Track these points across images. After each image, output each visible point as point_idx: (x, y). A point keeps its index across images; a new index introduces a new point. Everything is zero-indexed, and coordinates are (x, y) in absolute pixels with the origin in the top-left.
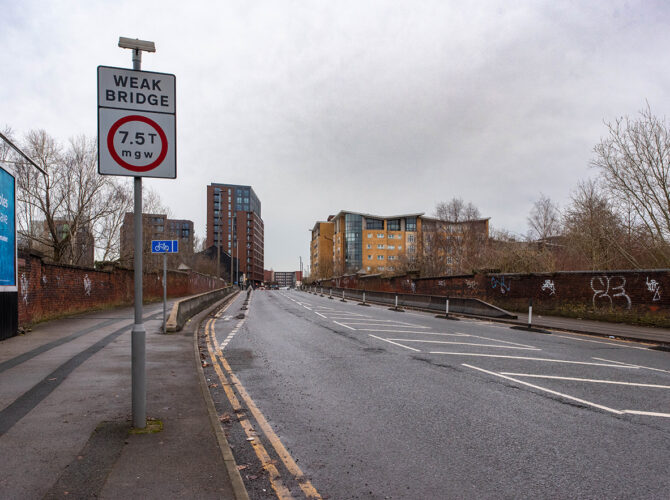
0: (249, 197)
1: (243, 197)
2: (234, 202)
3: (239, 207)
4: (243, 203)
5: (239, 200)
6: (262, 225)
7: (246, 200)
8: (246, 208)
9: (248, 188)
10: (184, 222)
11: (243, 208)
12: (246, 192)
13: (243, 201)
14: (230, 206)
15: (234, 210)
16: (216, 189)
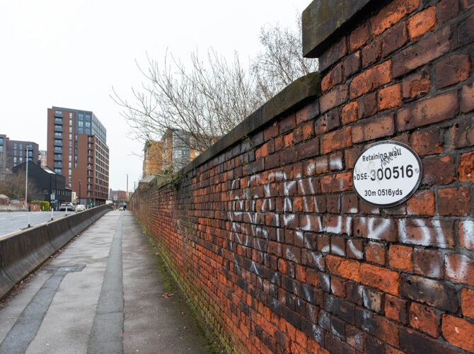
0: (91, 122)
1: (84, 121)
2: (75, 125)
3: (81, 130)
4: (84, 127)
5: (81, 124)
6: (108, 150)
7: (88, 124)
8: (88, 132)
9: (90, 113)
10: (28, 143)
11: (84, 132)
12: (88, 117)
13: (84, 124)
14: (71, 129)
15: (74, 134)
16: (57, 112)
